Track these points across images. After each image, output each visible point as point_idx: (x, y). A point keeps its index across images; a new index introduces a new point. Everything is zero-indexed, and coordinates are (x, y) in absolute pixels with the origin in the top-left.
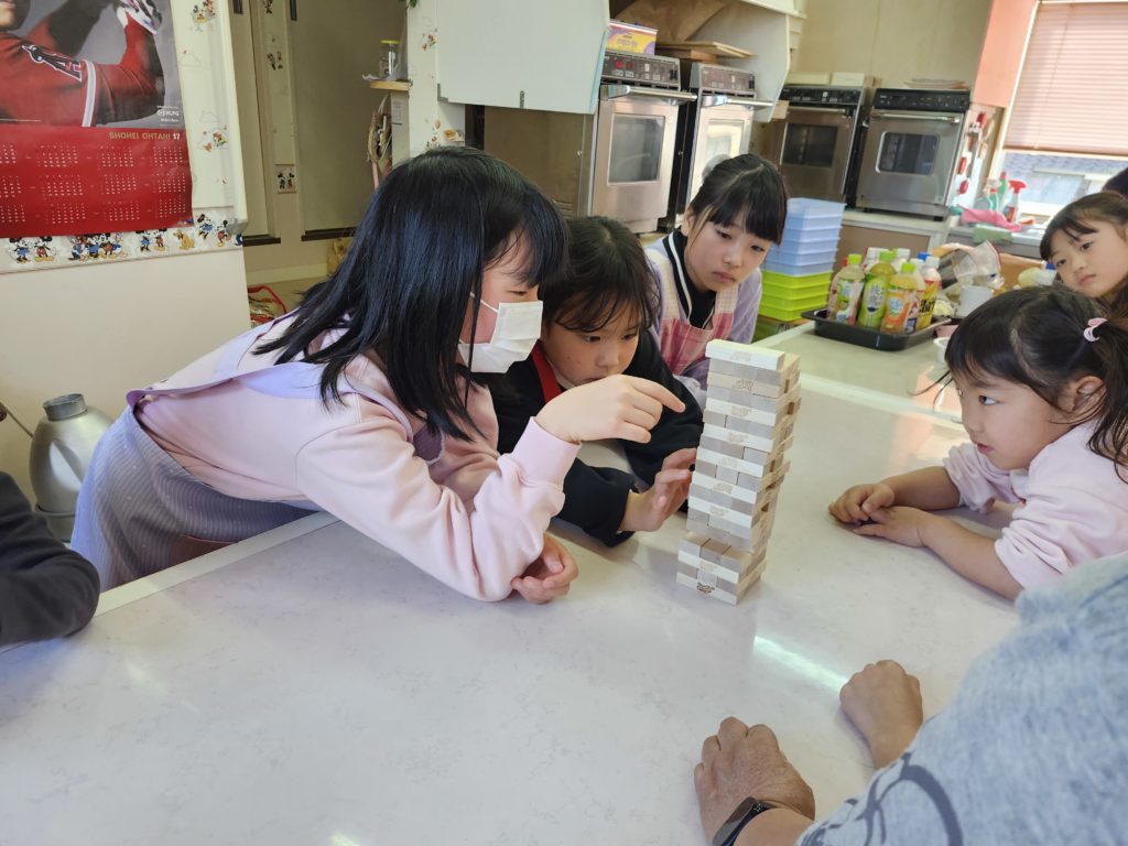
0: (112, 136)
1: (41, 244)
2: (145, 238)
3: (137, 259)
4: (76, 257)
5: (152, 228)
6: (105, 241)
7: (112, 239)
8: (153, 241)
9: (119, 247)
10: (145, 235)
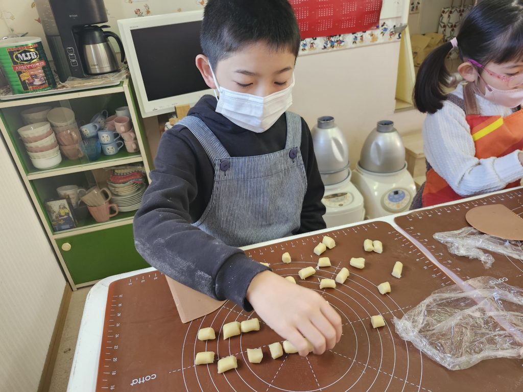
1: (312, 42)
2: (356, 37)
3: (351, 48)
5: (359, 31)
6: (338, 39)
7: (341, 38)
8: (359, 38)
9: (343, 42)
10: (356, 35)
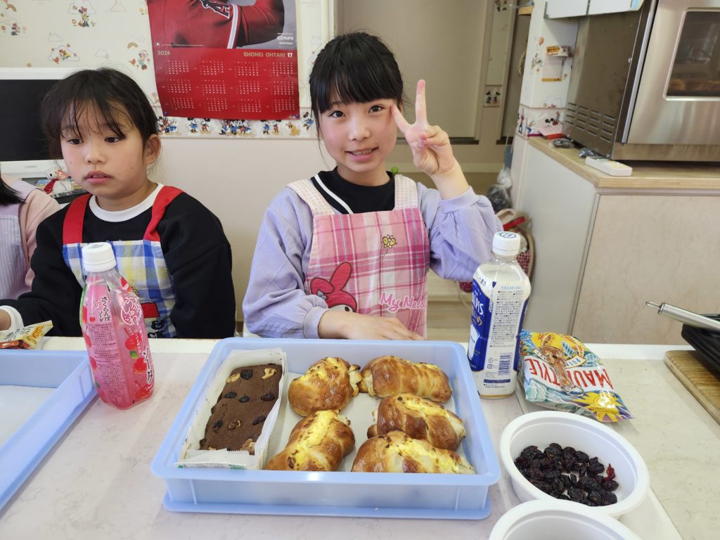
0: (246, 54)
1: (204, 123)
2: (267, 126)
3: (261, 139)
4: (223, 133)
5: (272, 119)
6: (241, 125)
7: (245, 124)
8: (272, 128)
9: (250, 129)
10: (267, 123)
